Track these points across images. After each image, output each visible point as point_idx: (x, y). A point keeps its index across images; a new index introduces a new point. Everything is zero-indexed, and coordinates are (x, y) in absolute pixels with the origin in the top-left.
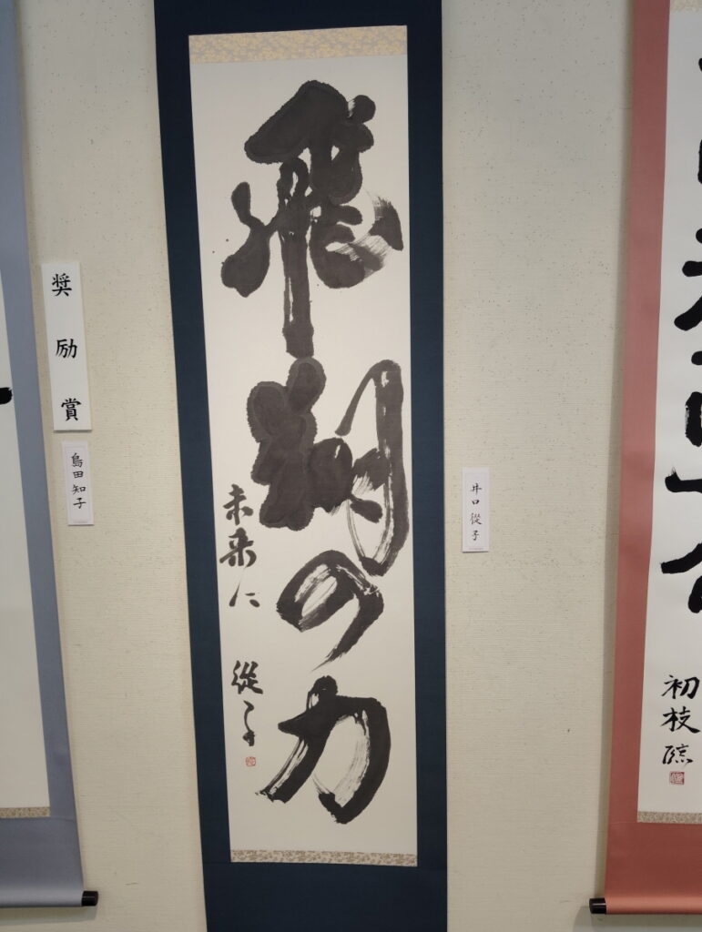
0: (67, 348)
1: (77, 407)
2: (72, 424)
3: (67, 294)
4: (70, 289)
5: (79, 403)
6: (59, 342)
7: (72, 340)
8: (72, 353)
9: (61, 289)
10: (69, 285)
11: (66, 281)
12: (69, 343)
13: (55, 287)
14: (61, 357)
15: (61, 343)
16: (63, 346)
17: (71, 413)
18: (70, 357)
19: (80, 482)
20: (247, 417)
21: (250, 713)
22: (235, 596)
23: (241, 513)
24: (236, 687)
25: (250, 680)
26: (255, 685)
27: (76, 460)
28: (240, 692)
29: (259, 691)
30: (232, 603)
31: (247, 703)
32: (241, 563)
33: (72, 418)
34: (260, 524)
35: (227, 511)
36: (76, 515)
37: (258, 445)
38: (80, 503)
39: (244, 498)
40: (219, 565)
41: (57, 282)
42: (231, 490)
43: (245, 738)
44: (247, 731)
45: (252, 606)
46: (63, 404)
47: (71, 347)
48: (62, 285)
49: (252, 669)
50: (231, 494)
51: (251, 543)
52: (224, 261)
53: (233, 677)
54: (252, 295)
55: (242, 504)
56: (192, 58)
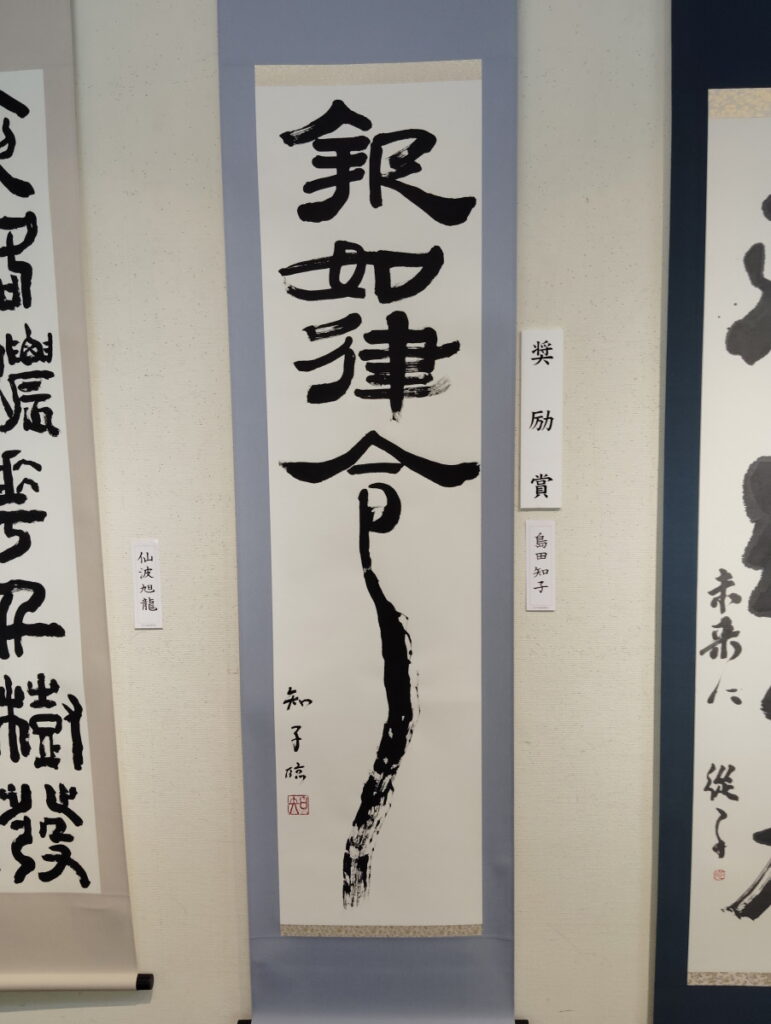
0: (542, 420)
1: (548, 483)
2: (542, 501)
3: (547, 363)
4: (551, 357)
5: (550, 479)
6: (534, 413)
7: (548, 412)
8: (548, 426)
9: (542, 357)
10: (550, 353)
11: (547, 349)
12: (545, 415)
13: (535, 355)
14: (535, 429)
15: (536, 415)
16: (537, 418)
17: (541, 490)
18: (545, 430)
19: (542, 564)
20: (742, 495)
21: (723, 822)
22: (715, 692)
23: (728, 600)
24: (709, 793)
25: (725, 786)
26: (731, 791)
27: (540, 540)
28: (712, 798)
29: (734, 798)
30: (711, 700)
31: (720, 811)
32: (724, 655)
33: (542, 495)
34: (749, 613)
35: (712, 598)
36: (535, 600)
37: (752, 526)
38: (542, 586)
39: (732, 584)
40: (698, 657)
41: (538, 349)
42: (719, 574)
43: (715, 849)
44: (717, 842)
45: (733, 704)
46: (533, 480)
47: (546, 419)
48: (543, 353)
49: (729, 773)
50: (718, 579)
51: (736, 634)
52: (730, 326)
53: (706, 781)
54: (758, 363)
55: (729, 591)
56: (711, 112)
